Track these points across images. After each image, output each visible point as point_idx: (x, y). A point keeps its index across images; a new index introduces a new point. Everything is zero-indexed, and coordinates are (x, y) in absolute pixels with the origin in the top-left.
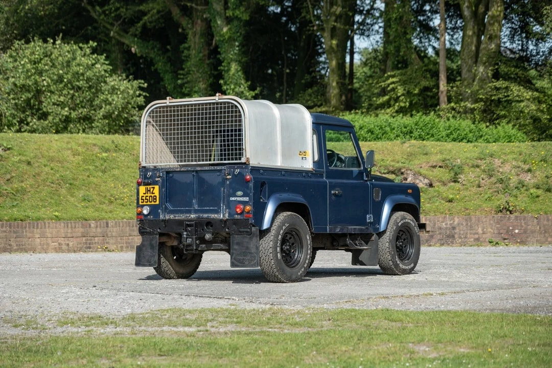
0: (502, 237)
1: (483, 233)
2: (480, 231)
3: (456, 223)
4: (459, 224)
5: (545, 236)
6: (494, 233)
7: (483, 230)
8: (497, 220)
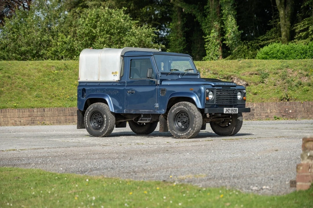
0: (282, 115)
1: (271, 113)
2: (269, 111)
3: (254, 107)
4: (256, 107)
5: (307, 114)
6: (277, 112)
7: (270, 111)
8: (279, 104)
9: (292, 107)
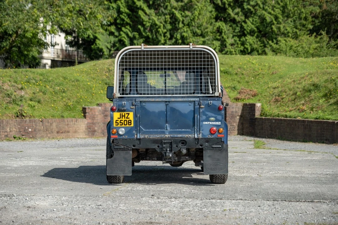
0: (21, 134)
1: (10, 132)
2: (8, 130)
5: (46, 133)
6: (17, 131)
7: (10, 130)
8: (19, 122)
9: (31, 125)
